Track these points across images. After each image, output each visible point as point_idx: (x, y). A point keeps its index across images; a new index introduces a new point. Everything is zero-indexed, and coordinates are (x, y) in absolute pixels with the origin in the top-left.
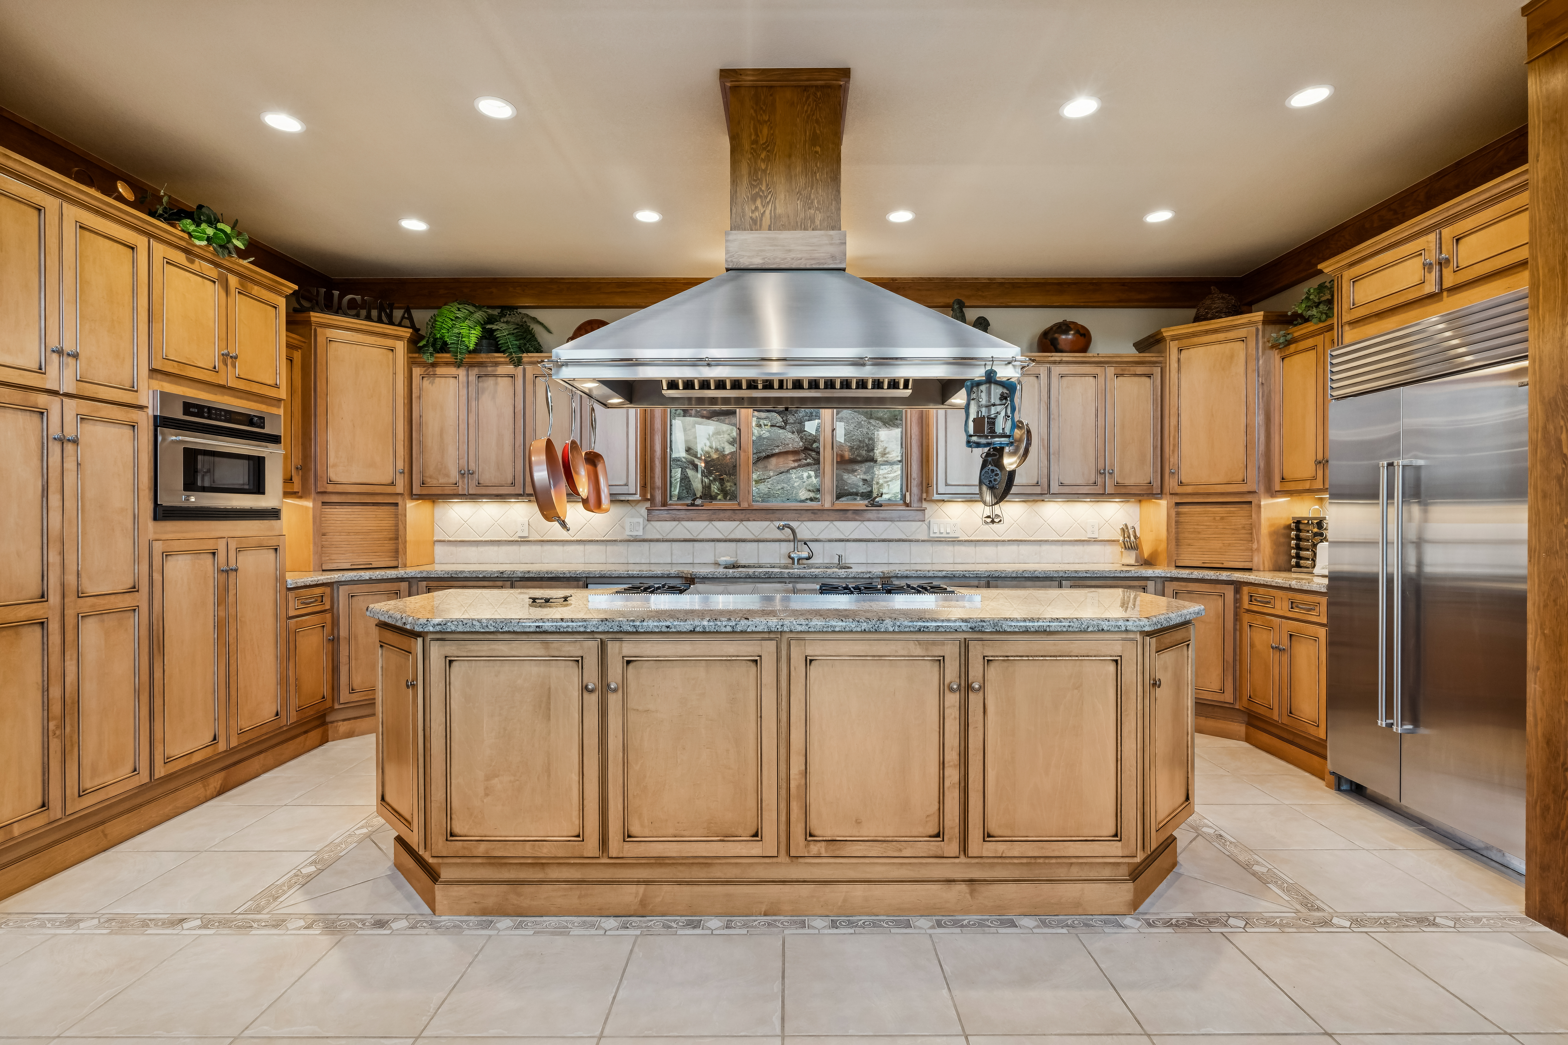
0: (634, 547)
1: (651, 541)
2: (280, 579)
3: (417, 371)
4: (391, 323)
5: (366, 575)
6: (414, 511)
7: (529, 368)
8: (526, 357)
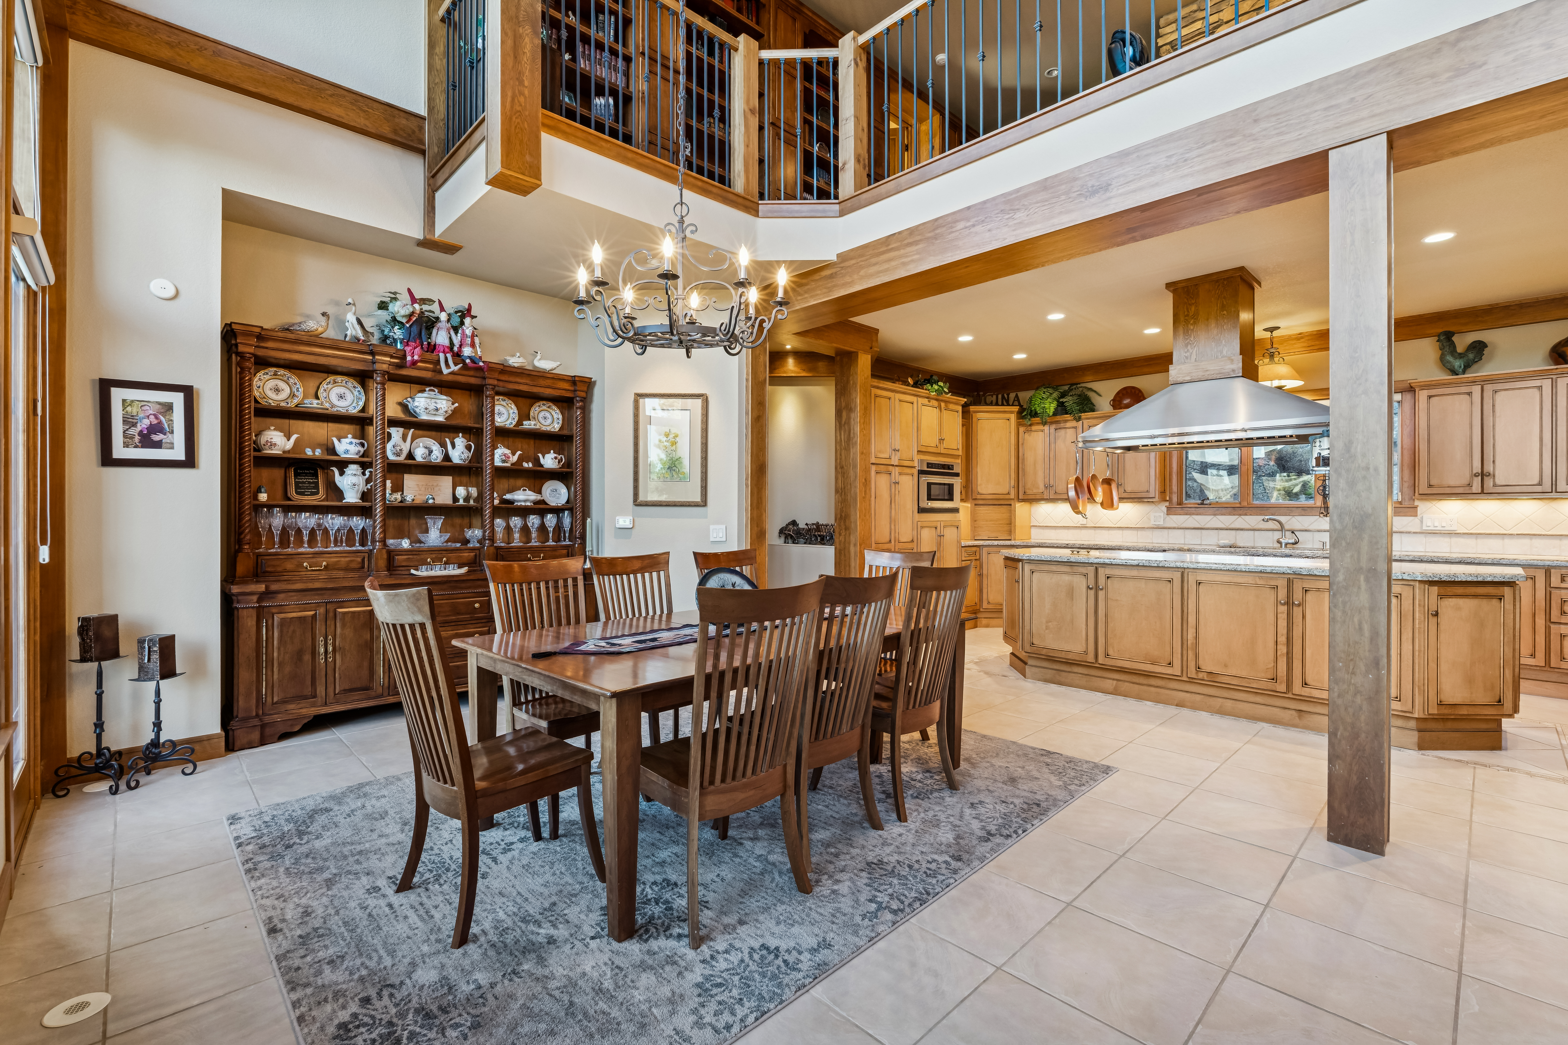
0: (1157, 533)
1: (1169, 528)
2: (959, 542)
3: (1022, 429)
4: (1008, 405)
5: (996, 543)
6: (1020, 508)
7: (1085, 422)
8: (1083, 415)
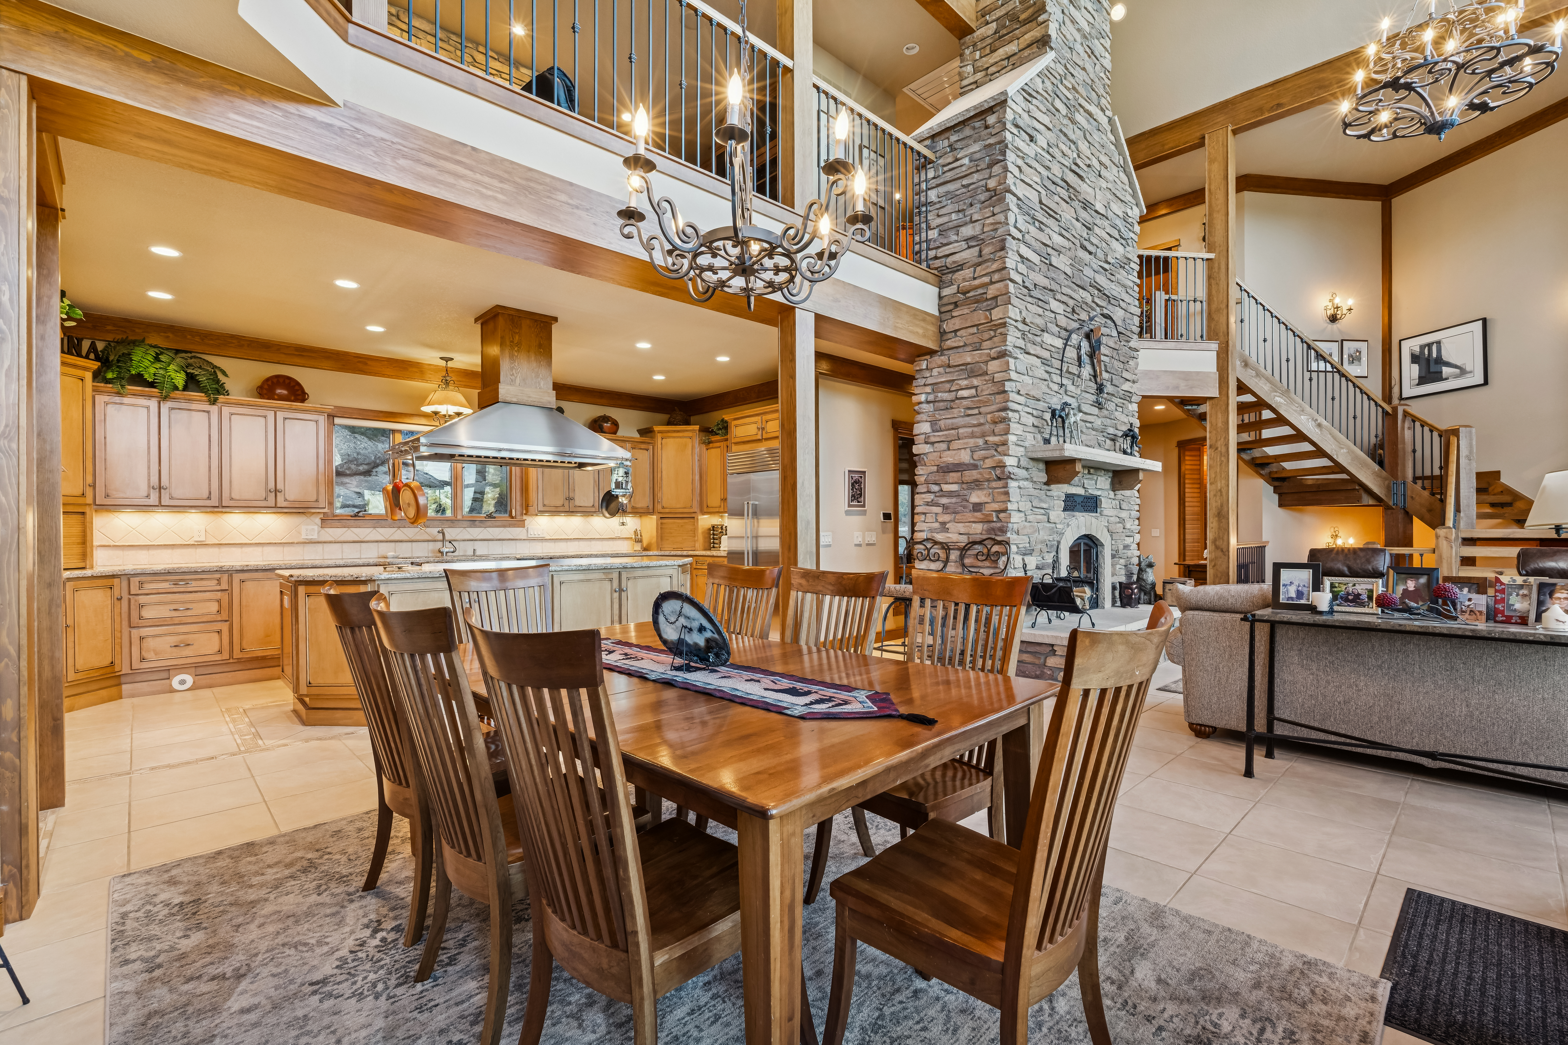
0: (309, 547)
1: (327, 542)
3: (101, 398)
4: (79, 355)
8: (221, 398)
